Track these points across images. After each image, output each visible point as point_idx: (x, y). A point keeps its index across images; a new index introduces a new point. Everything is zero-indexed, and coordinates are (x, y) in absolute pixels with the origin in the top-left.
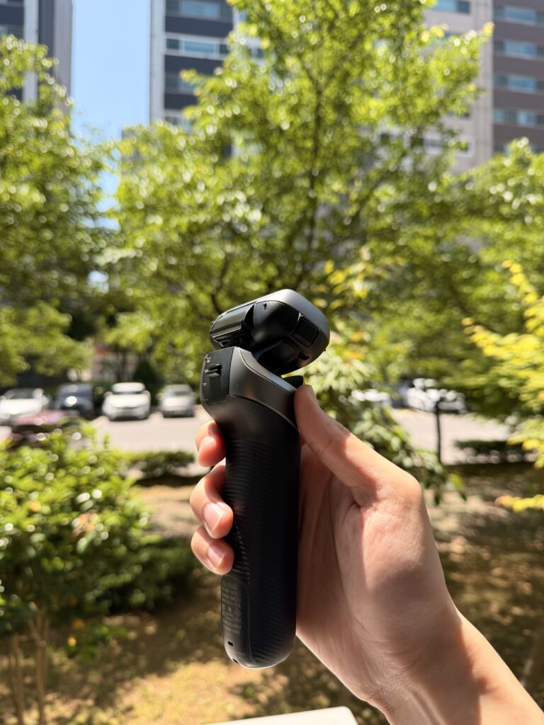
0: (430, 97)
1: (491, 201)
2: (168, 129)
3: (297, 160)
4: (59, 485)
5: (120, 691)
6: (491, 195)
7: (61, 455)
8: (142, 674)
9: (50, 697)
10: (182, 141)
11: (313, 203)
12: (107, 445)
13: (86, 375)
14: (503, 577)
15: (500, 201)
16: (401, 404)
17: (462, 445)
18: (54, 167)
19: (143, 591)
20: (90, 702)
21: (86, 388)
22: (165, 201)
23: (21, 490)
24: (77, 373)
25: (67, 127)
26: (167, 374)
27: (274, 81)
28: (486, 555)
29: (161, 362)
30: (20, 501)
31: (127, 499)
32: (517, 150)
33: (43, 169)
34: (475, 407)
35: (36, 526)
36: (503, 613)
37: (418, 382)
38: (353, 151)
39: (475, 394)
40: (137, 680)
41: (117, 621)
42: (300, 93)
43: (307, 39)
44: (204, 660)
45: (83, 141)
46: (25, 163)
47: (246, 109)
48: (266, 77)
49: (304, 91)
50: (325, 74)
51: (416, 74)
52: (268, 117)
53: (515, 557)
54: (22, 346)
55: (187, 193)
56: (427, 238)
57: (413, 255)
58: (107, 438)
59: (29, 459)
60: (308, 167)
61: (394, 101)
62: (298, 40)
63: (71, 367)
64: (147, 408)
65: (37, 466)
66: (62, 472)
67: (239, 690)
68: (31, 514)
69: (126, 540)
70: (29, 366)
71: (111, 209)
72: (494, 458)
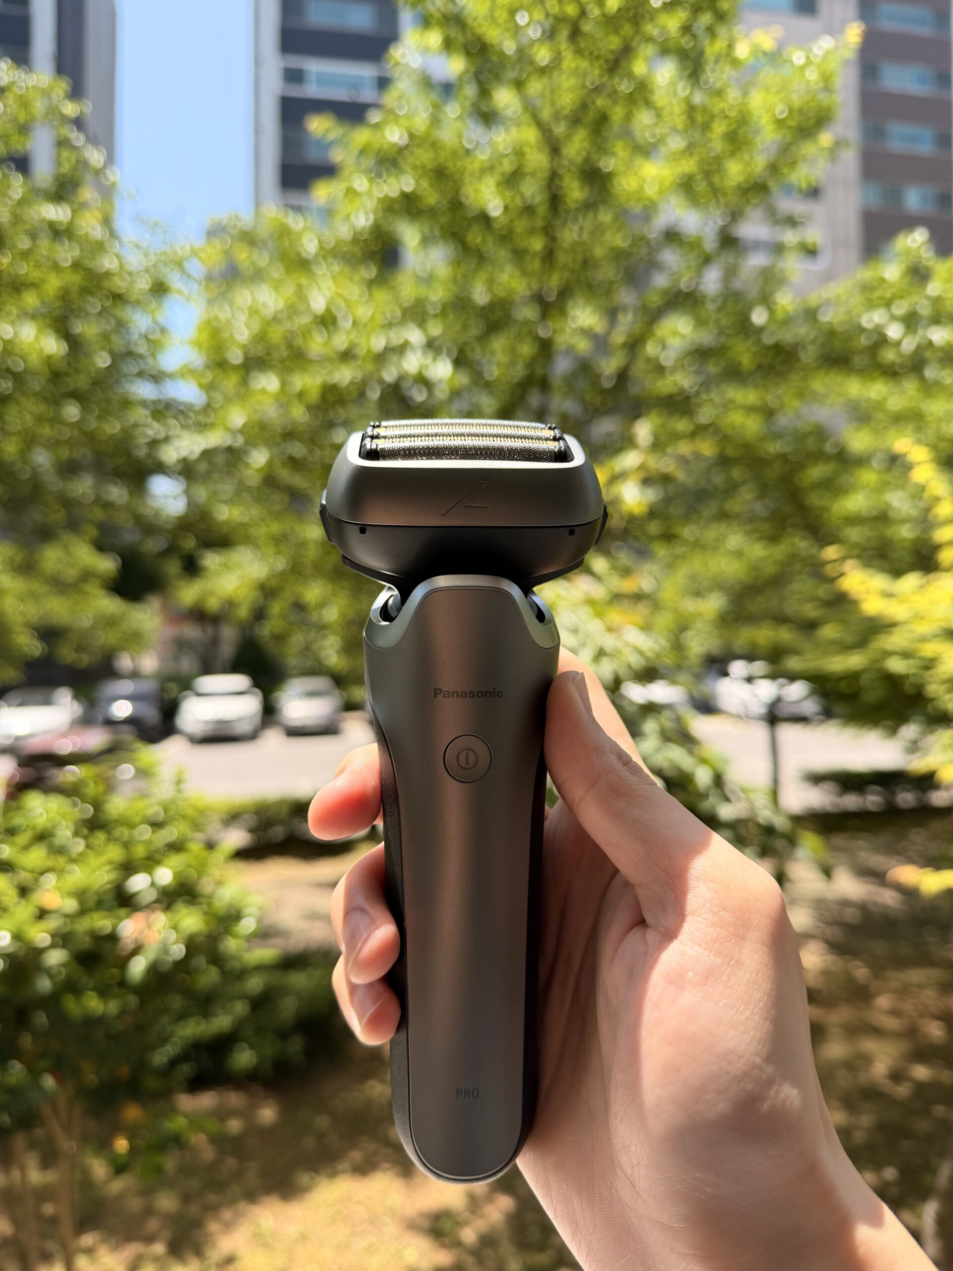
0: (752, 158)
1: (864, 341)
2: (285, 221)
3: (517, 274)
4: (94, 861)
5: (213, 1227)
6: (862, 330)
7: (97, 805)
8: (252, 1196)
9: (87, 1240)
10: (312, 240)
11: (546, 348)
12: (183, 786)
13: (149, 663)
14: (895, 1013)
15: (881, 341)
16: (707, 707)
17: (816, 779)
18: (85, 291)
19: (252, 1047)
20: (159, 1248)
21: (148, 686)
22: (283, 347)
23: (25, 870)
24: (133, 659)
25: (107, 222)
26: (292, 661)
27: (474, 132)
28: (861, 972)
29: (280, 638)
30: (24, 891)
31: (219, 883)
32: (908, 251)
33: (64, 295)
34: (838, 709)
35: (53, 936)
36: (896, 1076)
37: (738, 668)
38: (618, 255)
39: (843, 686)
40: (242, 1205)
41: (206, 1100)
42: (519, 153)
43: (530, 56)
44: (363, 1169)
45: (137, 246)
46: (34, 285)
47: (425, 184)
48: (459, 125)
49: (527, 149)
50: (565, 117)
51: (726, 117)
52: (463, 199)
53: (916, 975)
54: (32, 611)
55: (321, 332)
56: (750, 409)
57: (724, 439)
58: (180, 773)
59: (41, 814)
60: (535, 286)
61: (689, 166)
62: (516, 57)
63: (123, 649)
64: (257, 720)
65: (55, 826)
66: (100, 837)
67: (426, 1224)
68: (42, 914)
69: (217, 959)
70: (46, 647)
71: (186, 365)
72: (873, 800)
